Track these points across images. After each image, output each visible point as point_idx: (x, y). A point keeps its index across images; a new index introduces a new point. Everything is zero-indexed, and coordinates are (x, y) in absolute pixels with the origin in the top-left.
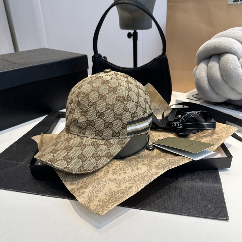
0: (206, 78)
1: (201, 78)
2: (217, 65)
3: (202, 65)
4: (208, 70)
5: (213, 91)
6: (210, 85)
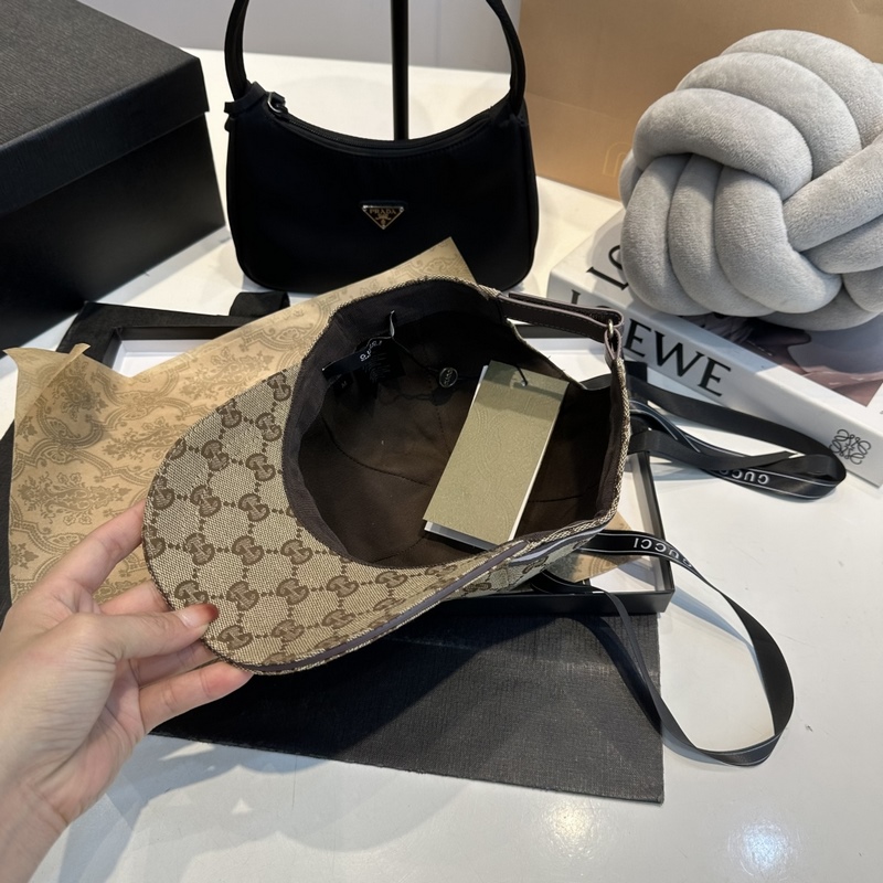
0: (663, 246)
1: (644, 243)
2: (705, 207)
3: (653, 188)
4: (671, 215)
5: (681, 290)
6: (672, 270)
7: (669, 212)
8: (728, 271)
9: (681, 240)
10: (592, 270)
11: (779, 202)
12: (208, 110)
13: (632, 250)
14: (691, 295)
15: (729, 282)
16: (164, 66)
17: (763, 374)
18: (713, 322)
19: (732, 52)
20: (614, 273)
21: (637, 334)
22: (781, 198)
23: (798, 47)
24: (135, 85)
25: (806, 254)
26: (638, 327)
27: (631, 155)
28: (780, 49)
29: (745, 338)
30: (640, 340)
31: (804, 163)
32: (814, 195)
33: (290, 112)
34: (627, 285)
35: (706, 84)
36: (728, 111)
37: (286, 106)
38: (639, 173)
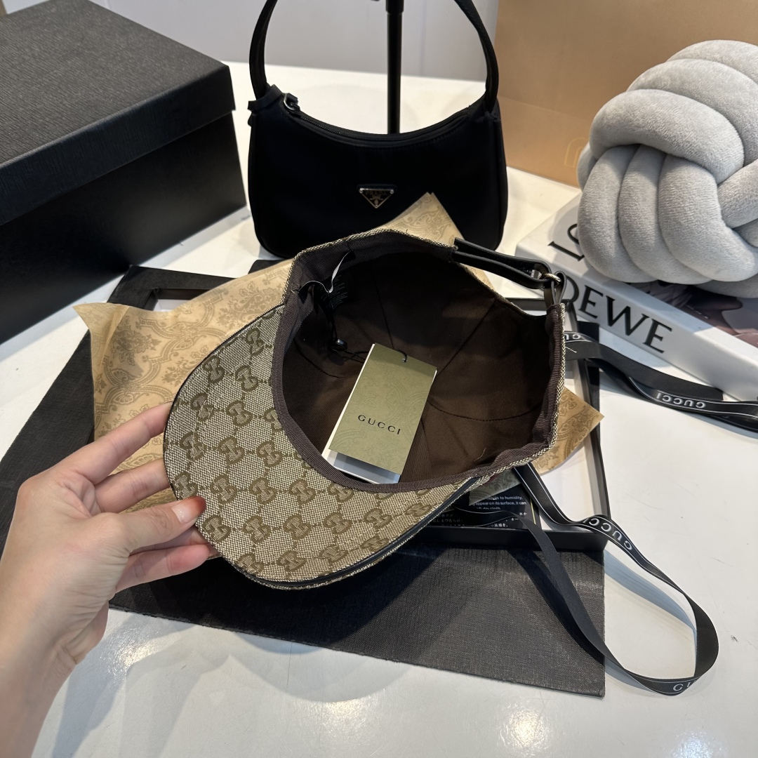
0: (614, 222)
1: (598, 220)
2: (650, 189)
3: (606, 173)
4: (621, 196)
5: (629, 260)
6: (622, 243)
7: (619, 194)
8: (669, 243)
9: (630, 217)
10: (553, 244)
11: (715, 185)
12: (234, 108)
13: (587, 226)
14: (638, 264)
15: (670, 253)
16: (200, 72)
17: (700, 334)
18: (658, 288)
19: (676, 59)
20: (572, 247)
21: (591, 298)
22: (716, 182)
23: (733, 54)
24: (176, 87)
25: (737, 230)
26: (592, 292)
27: (588, 147)
28: (717, 56)
29: (684, 303)
30: (594, 304)
31: (737, 151)
32: (745, 179)
33: (302, 110)
34: (583, 256)
35: (653, 86)
36: (671, 107)
37: (299, 104)
38: (594, 161)
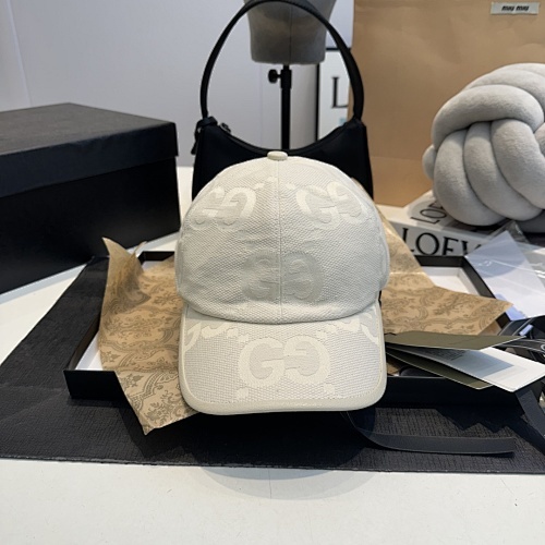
1: (451, 173)
2: (486, 144)
3: (451, 146)
5: (478, 200)
6: (471, 188)
7: (463, 156)
8: (507, 175)
9: (475, 165)
10: (412, 218)
15: (509, 185)
20: (430, 220)
21: (449, 247)
22: (532, 130)
26: (450, 241)
30: (451, 250)
31: (539, 111)
38: (438, 147)
